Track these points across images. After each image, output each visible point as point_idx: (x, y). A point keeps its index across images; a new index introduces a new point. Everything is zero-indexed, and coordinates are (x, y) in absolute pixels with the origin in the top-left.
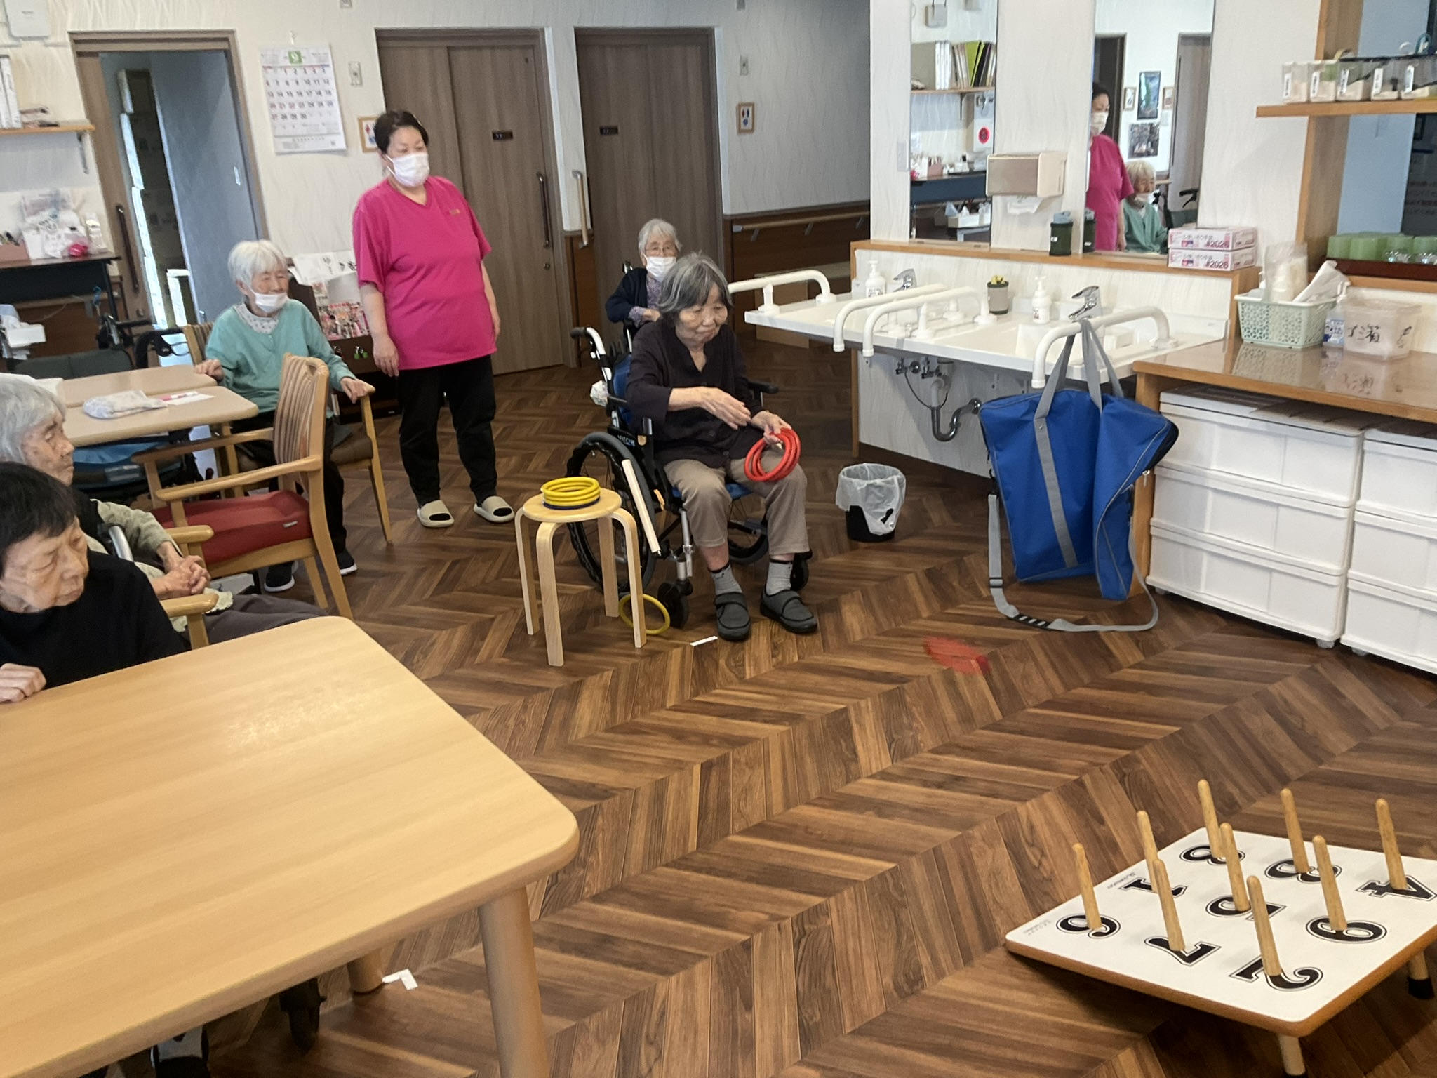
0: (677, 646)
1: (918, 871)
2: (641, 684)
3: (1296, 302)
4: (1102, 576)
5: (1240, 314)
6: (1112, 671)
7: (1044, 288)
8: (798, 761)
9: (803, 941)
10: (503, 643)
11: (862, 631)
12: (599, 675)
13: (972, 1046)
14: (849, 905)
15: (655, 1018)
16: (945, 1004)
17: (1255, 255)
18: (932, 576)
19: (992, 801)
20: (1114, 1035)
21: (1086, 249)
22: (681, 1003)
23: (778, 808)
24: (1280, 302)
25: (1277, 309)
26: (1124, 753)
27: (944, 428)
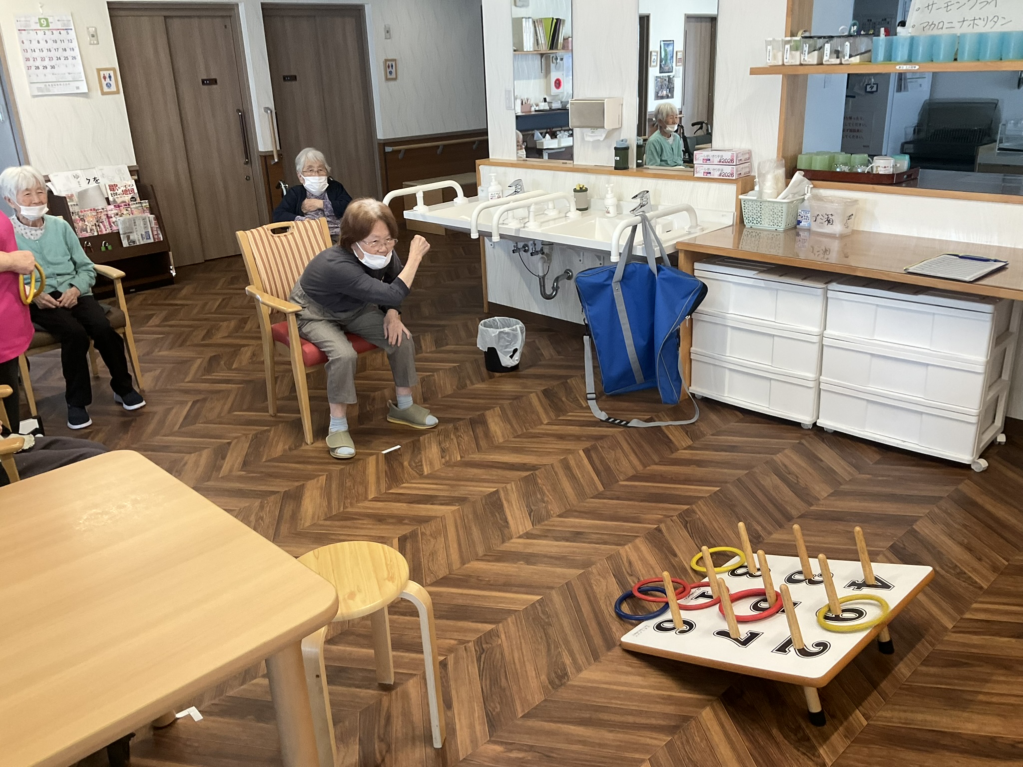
0: (372, 454)
1: (556, 598)
2: (349, 484)
3: (779, 199)
4: (662, 388)
5: (743, 208)
6: (673, 453)
7: (612, 192)
8: (467, 530)
9: (483, 656)
10: (240, 460)
11: (503, 436)
12: (315, 480)
13: (605, 716)
14: (512, 629)
15: (383, 722)
16: (584, 690)
17: (751, 167)
18: (547, 394)
19: (603, 547)
20: (698, 699)
21: (638, 165)
22: (400, 710)
23: (456, 564)
24: (769, 200)
25: (767, 204)
26: (686, 507)
27: (549, 291)
